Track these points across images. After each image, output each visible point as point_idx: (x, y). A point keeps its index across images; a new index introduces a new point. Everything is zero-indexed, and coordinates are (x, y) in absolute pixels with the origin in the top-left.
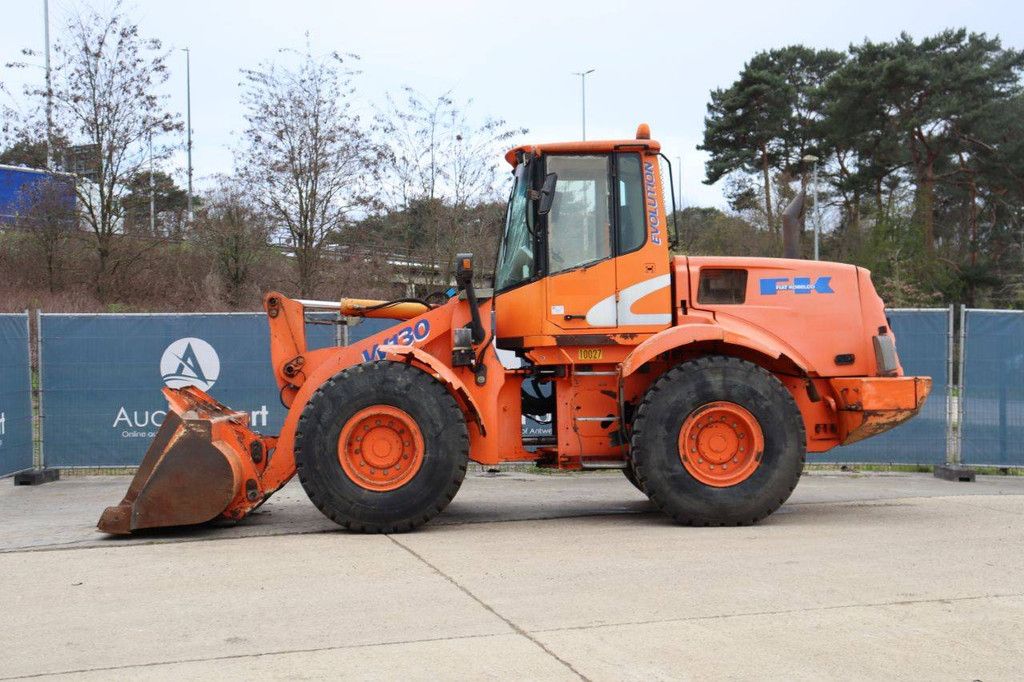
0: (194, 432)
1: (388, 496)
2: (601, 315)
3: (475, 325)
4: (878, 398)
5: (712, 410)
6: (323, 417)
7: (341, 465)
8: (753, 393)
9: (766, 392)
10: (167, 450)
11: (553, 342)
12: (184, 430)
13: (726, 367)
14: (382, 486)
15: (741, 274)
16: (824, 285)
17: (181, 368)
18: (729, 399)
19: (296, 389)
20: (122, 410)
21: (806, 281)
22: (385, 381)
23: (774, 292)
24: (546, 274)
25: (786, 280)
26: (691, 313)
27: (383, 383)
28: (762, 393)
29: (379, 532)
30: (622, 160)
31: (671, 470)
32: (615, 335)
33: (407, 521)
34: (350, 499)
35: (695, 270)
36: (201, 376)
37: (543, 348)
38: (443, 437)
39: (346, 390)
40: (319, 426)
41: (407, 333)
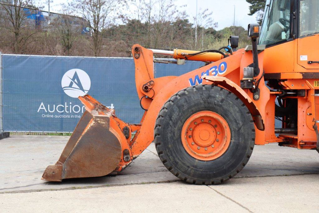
1: (209, 163)
3: (255, 65)
6: (173, 117)
10: (83, 134)
11: (300, 76)
12: (93, 122)
14: (206, 157)
17: (71, 84)
19: (151, 99)
20: (42, 104)
22: (209, 97)
24: (297, 37)
29: (203, 184)
33: (220, 178)
34: (188, 164)
36: (81, 88)
37: (292, 79)
38: (242, 131)
39: (187, 101)
40: (171, 122)
41: (214, 69)
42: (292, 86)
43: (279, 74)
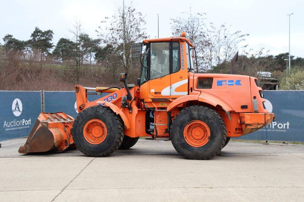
0: (43, 125)
1: (97, 146)
2: (166, 92)
3: (129, 95)
4: (251, 120)
5: (194, 122)
6: (79, 122)
7: (84, 137)
8: (207, 117)
9: (212, 117)
10: (36, 131)
11: (151, 100)
12: (41, 125)
13: (199, 109)
14: (95, 143)
15: (211, 79)
16: (238, 83)
18: (199, 119)
21: (232, 81)
22: (97, 111)
23: (222, 85)
24: (149, 79)
25: (226, 81)
26: (193, 92)
27: (96, 112)
28: (210, 117)
29: (94, 156)
30: (174, 44)
31: (181, 141)
32: (170, 98)
33: (102, 154)
34: (86, 146)
35: (196, 78)
37: (148, 102)
38: (113, 129)
40: (78, 125)
41: (110, 97)
43: (143, 99)
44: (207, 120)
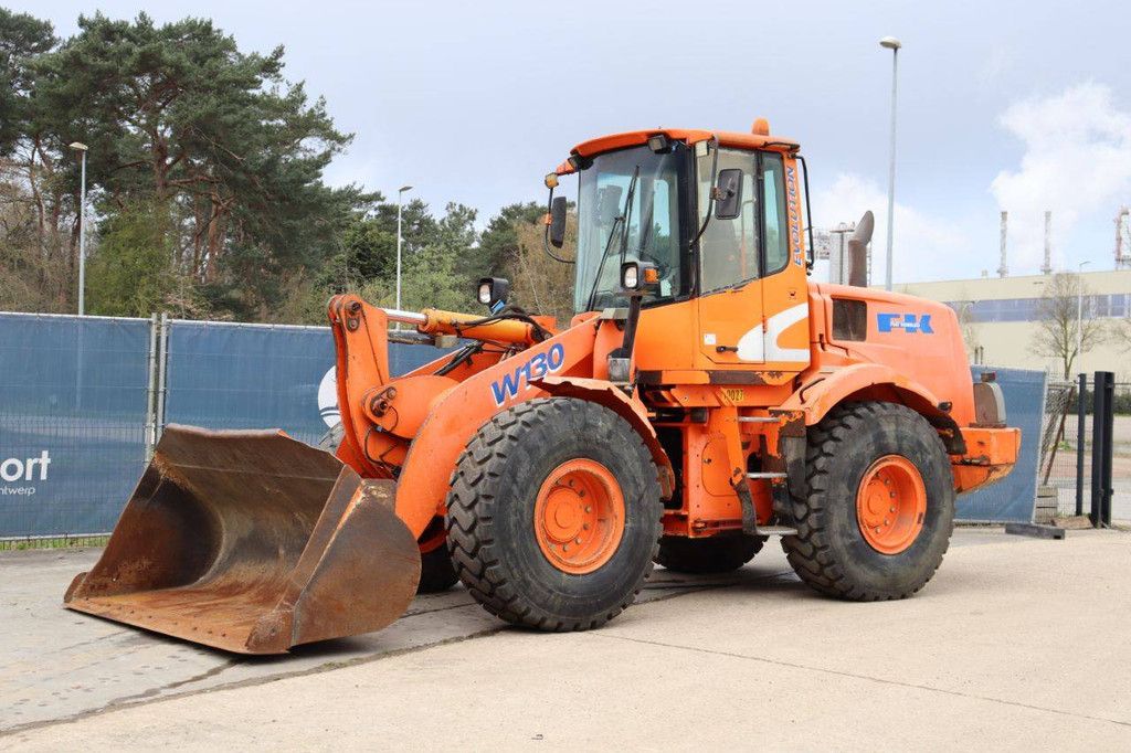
0: (373, 496)
2: (752, 349)
4: (998, 451)
5: (885, 465)
6: (519, 474)
7: (536, 540)
8: (920, 446)
10: (340, 526)
11: (706, 380)
12: (363, 495)
13: (896, 416)
14: (579, 567)
15: (861, 307)
16: (925, 324)
18: (899, 453)
19: (387, 434)
21: (912, 318)
22: (586, 426)
24: (696, 293)
25: (897, 316)
26: (829, 349)
27: (584, 429)
28: (926, 446)
31: (849, 537)
32: (763, 372)
35: (828, 298)
37: (685, 385)
38: (645, 501)
39: (544, 438)
40: (515, 488)
41: (540, 360)
42: (685, 400)
43: (659, 373)
44: (918, 455)
